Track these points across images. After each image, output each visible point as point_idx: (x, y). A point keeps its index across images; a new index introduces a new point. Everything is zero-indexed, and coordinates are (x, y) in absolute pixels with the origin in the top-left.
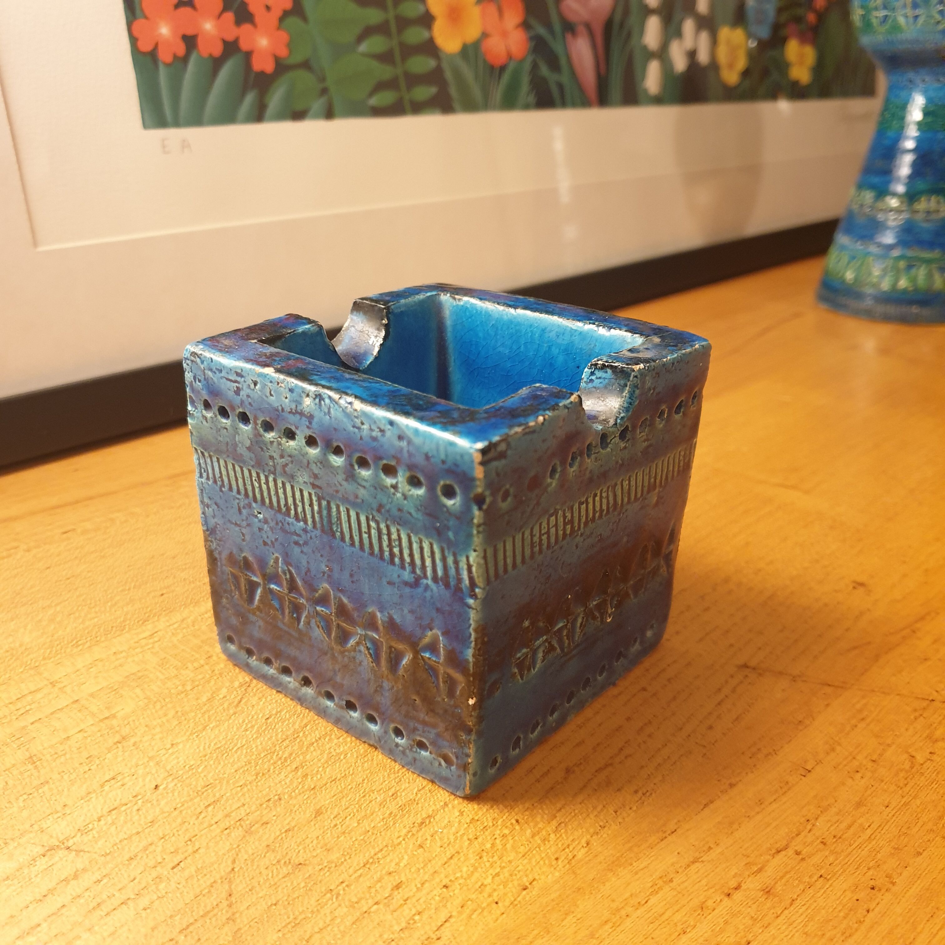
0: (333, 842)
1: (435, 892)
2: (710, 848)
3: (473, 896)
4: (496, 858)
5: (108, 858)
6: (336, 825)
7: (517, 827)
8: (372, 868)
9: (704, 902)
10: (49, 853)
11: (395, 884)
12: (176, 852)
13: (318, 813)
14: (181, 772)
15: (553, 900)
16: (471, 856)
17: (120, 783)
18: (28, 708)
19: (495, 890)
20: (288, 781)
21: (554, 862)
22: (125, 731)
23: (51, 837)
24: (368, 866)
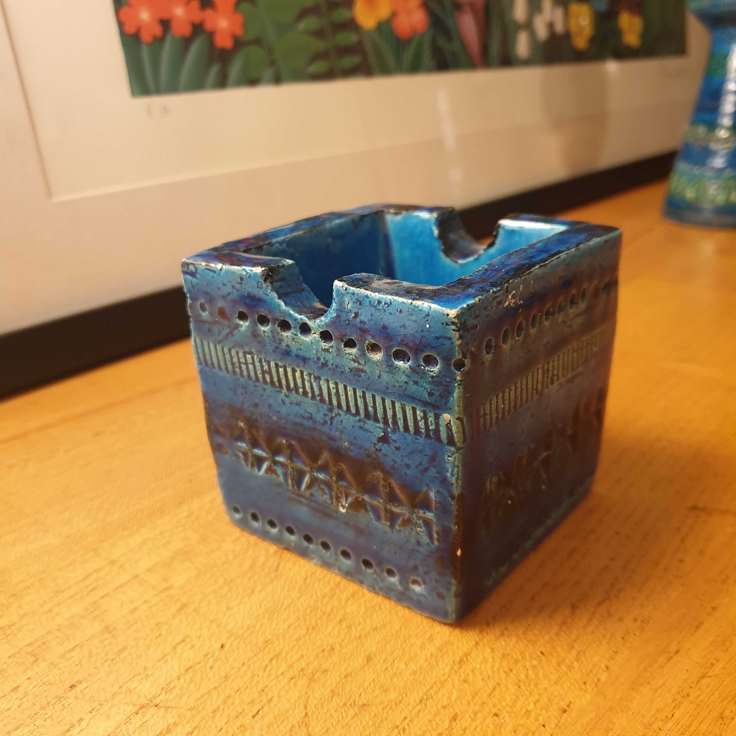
0: (388, 683)
1: (488, 721)
2: (712, 664)
3: (522, 722)
4: (532, 686)
5: (194, 712)
6: (387, 669)
7: (543, 658)
8: (428, 704)
9: (722, 713)
10: (141, 711)
11: (451, 716)
12: (252, 702)
14: (241, 632)
15: (591, 720)
16: (510, 686)
17: (189, 645)
18: (95, 584)
19: (539, 715)
20: (336, 632)
21: (583, 686)
22: (184, 599)
23: (140, 696)
24: (424, 702)
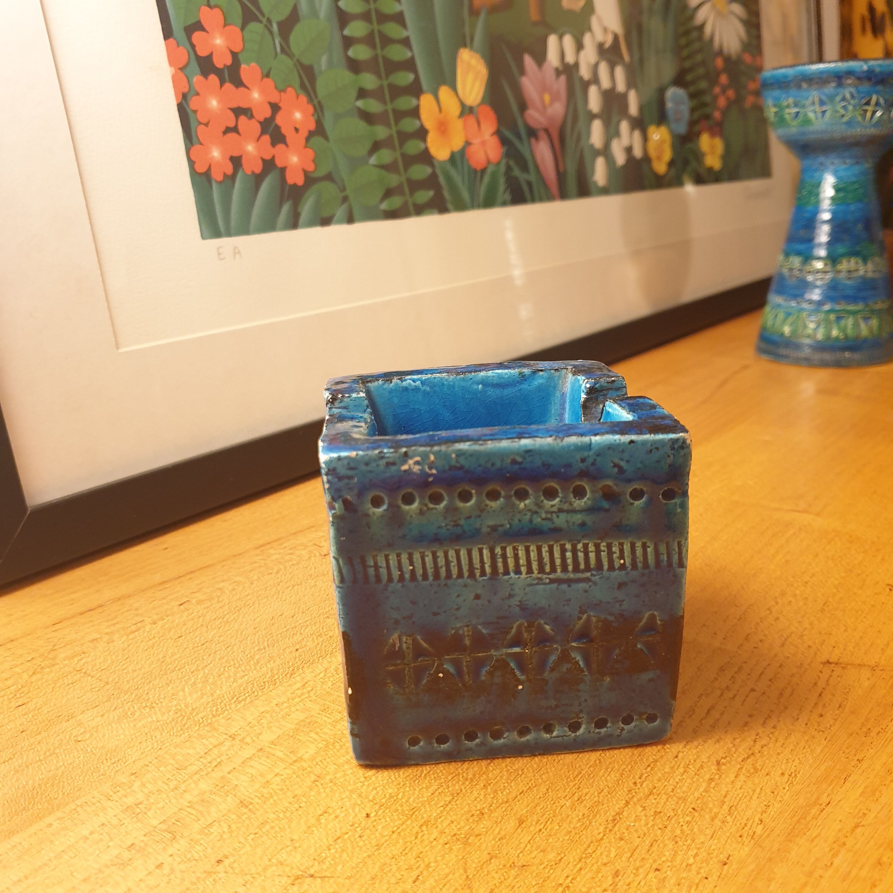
1: (650, 875)
2: (865, 814)
3: (684, 875)
4: (689, 842)
5: (352, 880)
6: (540, 830)
7: (696, 814)
10: (296, 882)
11: (613, 872)
13: (521, 822)
15: (753, 871)
16: (667, 842)
19: (700, 868)
20: (482, 797)
21: (740, 840)
22: (318, 770)
